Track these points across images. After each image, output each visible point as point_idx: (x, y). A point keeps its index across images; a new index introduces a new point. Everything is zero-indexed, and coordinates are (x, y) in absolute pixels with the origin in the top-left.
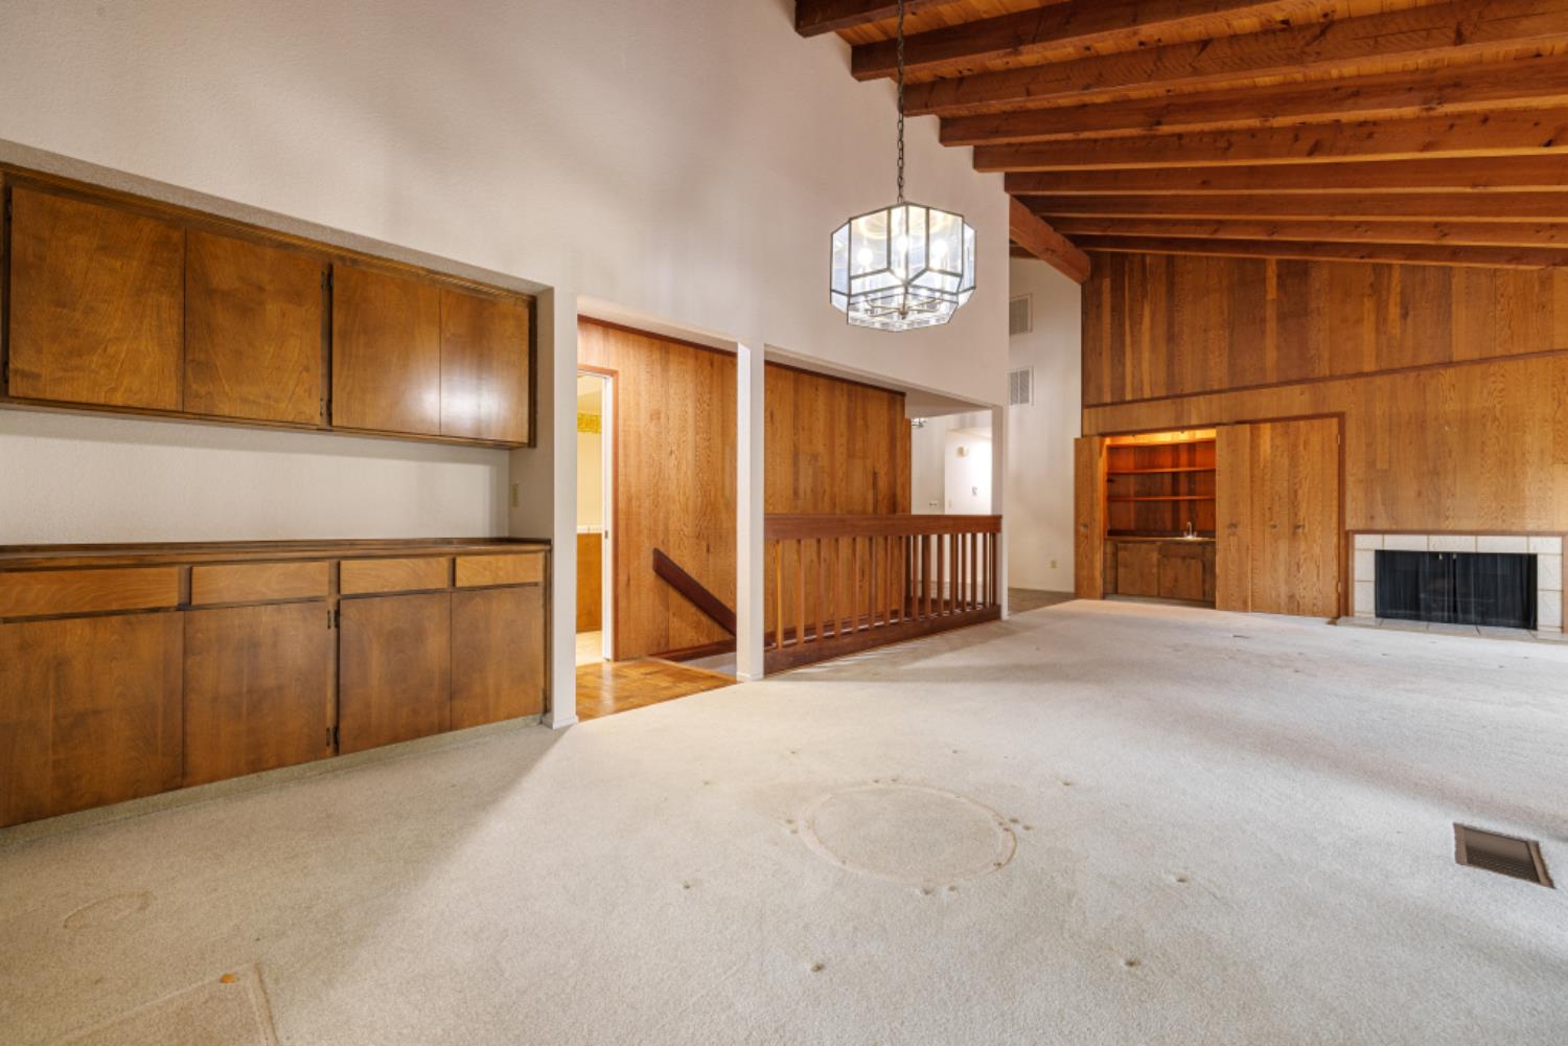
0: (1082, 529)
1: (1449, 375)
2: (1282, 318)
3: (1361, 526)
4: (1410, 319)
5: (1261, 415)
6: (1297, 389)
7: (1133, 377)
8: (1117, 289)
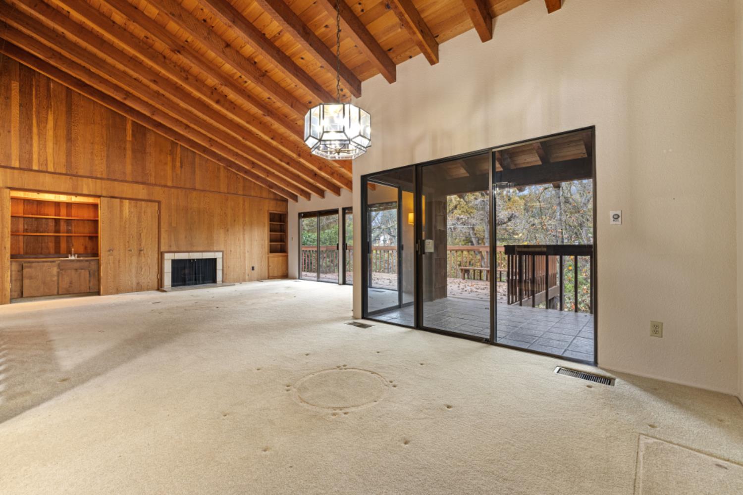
2: (134, 151)
3: (167, 250)
5: (124, 196)
6: (141, 186)
7: (39, 155)
8: (25, 93)
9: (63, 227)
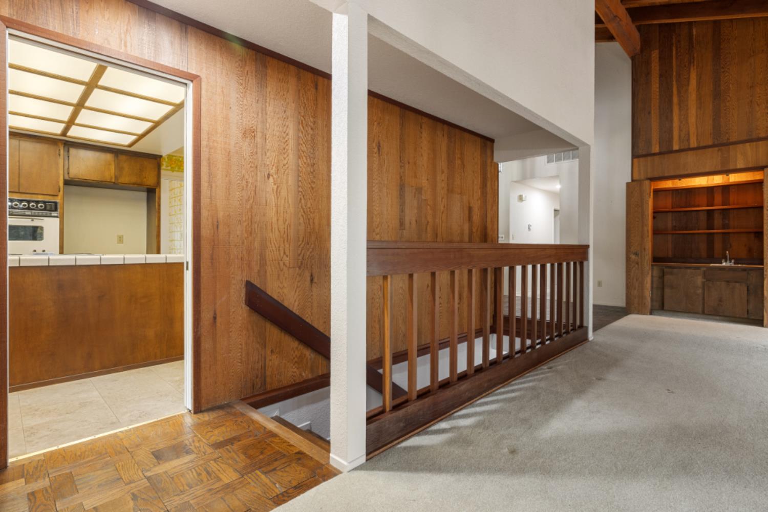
0: (633, 257)
7: (680, 130)
8: (665, 59)
9: (718, 220)
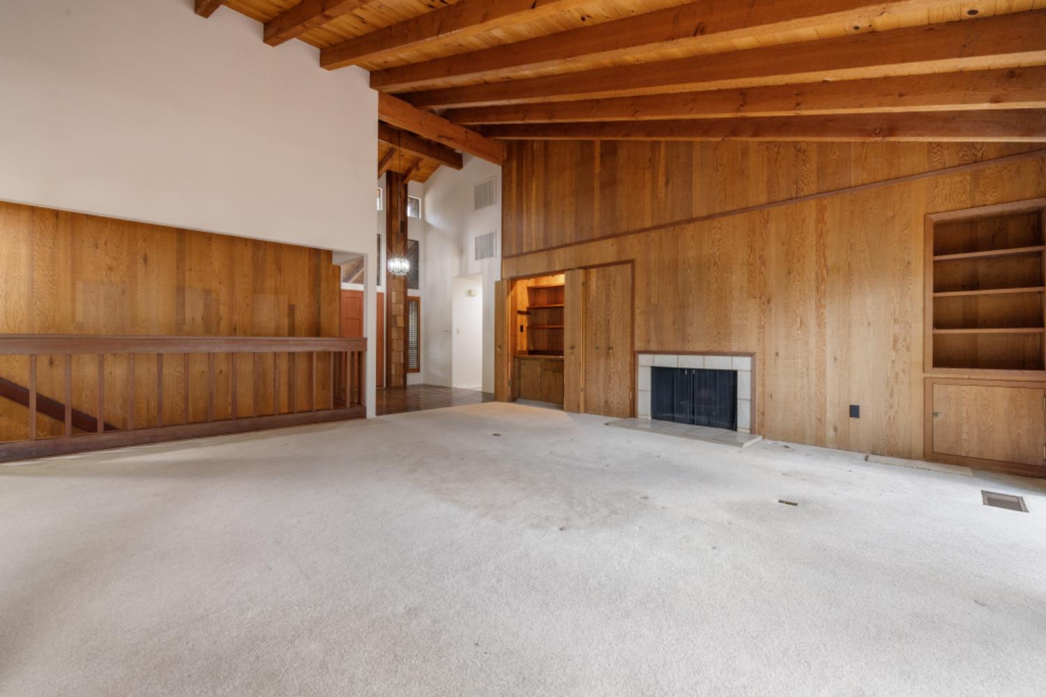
0: (498, 349)
1: (690, 229)
2: (603, 186)
3: (642, 349)
4: (670, 185)
5: (592, 263)
6: (610, 241)
7: (527, 234)
